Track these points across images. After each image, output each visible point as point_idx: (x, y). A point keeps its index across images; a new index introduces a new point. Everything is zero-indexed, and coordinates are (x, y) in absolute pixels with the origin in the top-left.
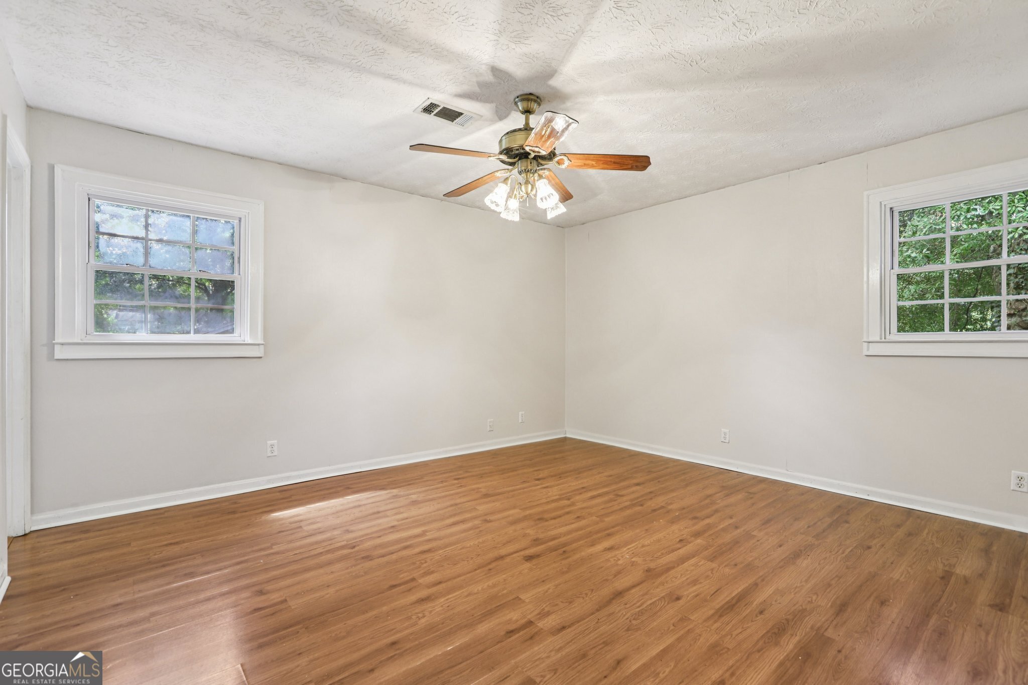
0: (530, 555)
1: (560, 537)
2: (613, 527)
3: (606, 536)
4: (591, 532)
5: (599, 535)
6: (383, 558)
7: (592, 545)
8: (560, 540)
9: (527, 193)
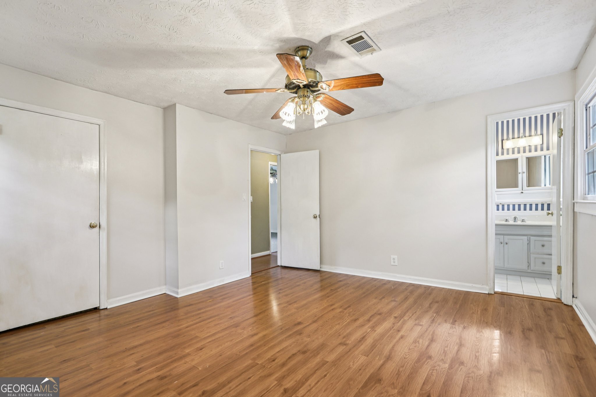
0: (300, 325)
1: (286, 338)
2: (247, 353)
3: (255, 344)
4: (264, 346)
5: (259, 344)
6: (372, 314)
7: (265, 336)
8: (285, 336)
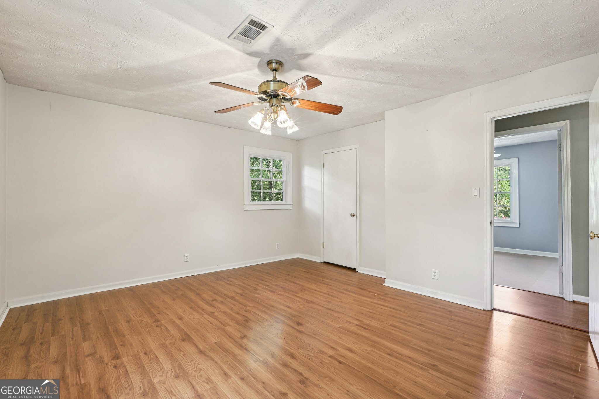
9: (274, 118)
